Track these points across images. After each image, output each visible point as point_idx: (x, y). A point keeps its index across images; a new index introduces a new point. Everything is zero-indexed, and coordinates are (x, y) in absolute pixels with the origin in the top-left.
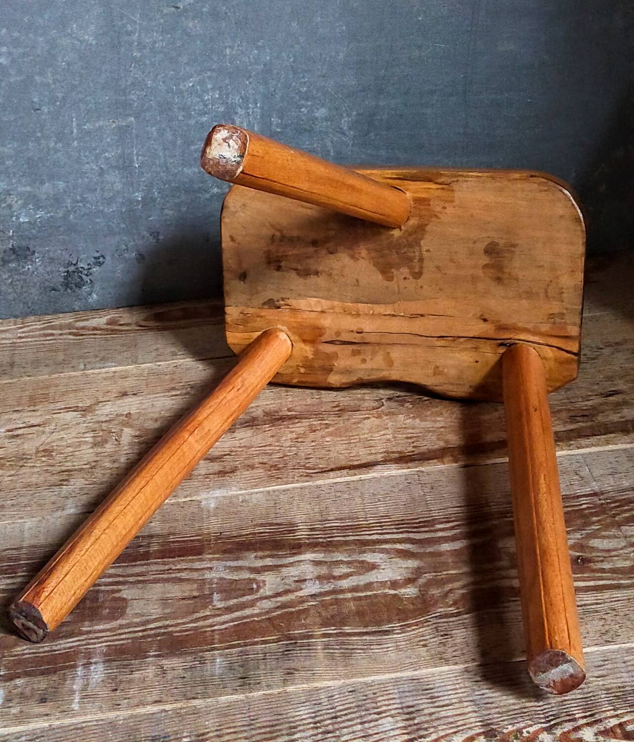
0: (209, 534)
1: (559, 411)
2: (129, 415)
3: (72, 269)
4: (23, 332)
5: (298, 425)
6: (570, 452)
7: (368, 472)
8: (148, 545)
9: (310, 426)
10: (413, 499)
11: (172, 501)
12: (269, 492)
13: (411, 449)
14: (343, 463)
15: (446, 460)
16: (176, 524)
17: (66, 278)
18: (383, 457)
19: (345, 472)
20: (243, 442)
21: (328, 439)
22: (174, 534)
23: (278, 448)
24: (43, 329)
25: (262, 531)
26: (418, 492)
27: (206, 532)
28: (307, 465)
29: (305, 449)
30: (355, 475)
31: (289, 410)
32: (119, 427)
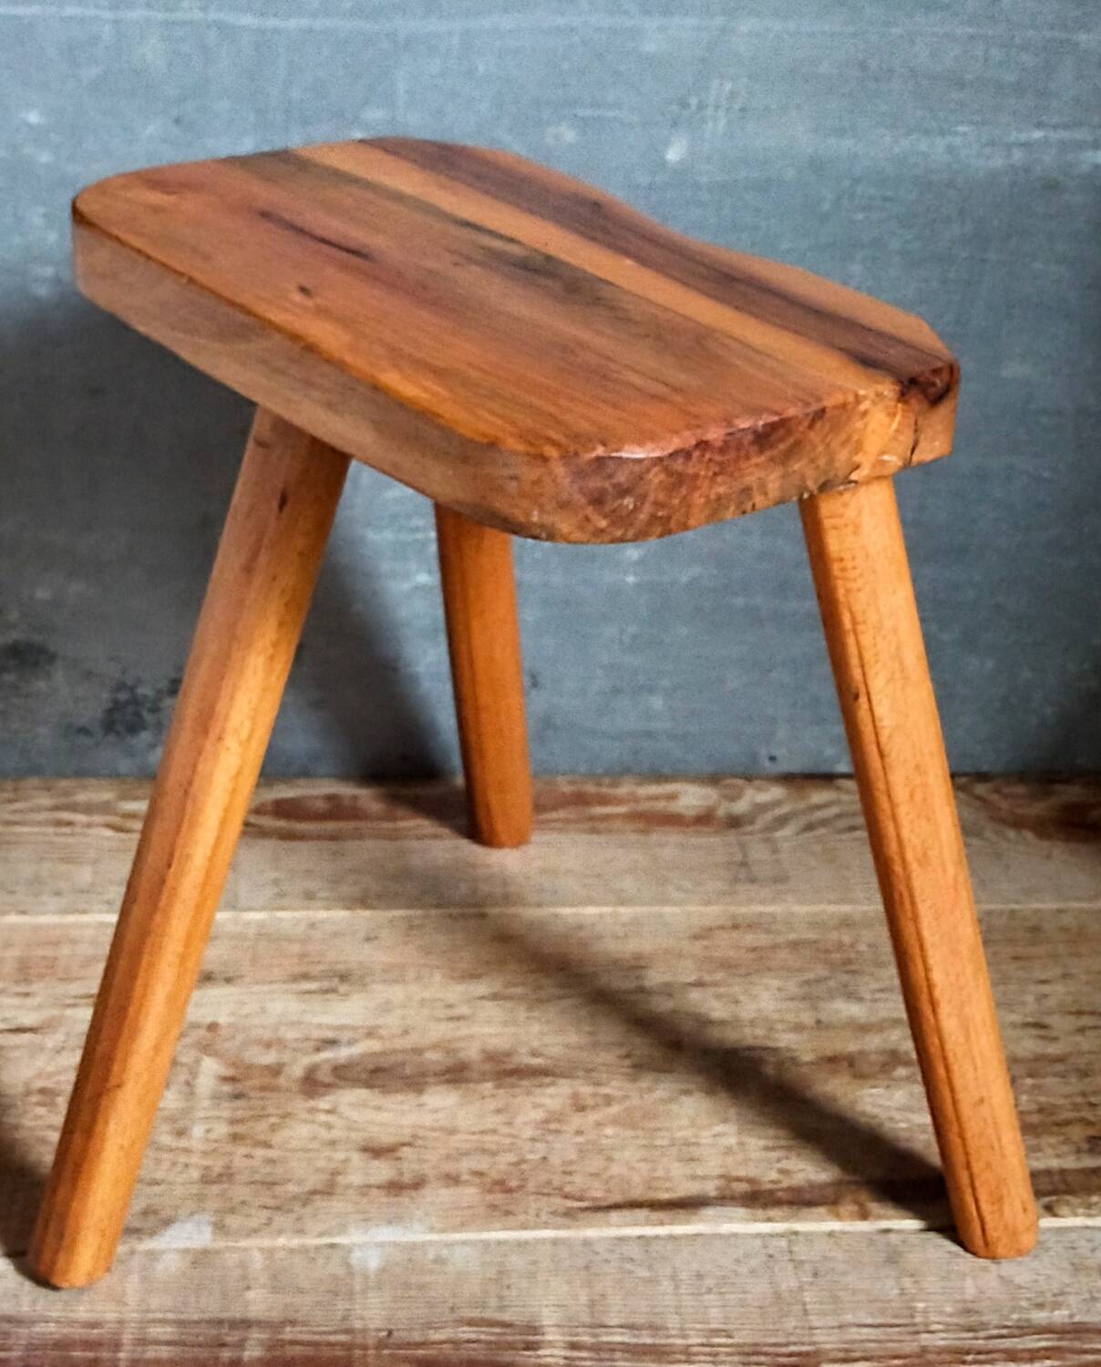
0: (364, 1331)
1: (1067, 1123)
2: (213, 1027)
3: (123, 696)
4: (15, 811)
5: (551, 1090)
6: (1090, 1222)
7: (688, 1222)
8: (241, 1344)
9: (575, 1096)
10: (778, 1296)
11: (295, 1242)
12: (486, 1244)
13: (774, 1175)
14: (637, 1193)
15: (843, 1210)
16: (298, 1300)
17: (110, 712)
18: (717, 1189)
19: (642, 1214)
20: (442, 1119)
21: (609, 1131)
22: (293, 1323)
23: (508, 1141)
24: (57, 808)
25: (473, 1336)
26: (788, 1280)
27: (358, 1325)
28: (568, 1189)
29: (564, 1148)
30: (662, 1224)
31: (534, 1054)
32: (193, 1053)
